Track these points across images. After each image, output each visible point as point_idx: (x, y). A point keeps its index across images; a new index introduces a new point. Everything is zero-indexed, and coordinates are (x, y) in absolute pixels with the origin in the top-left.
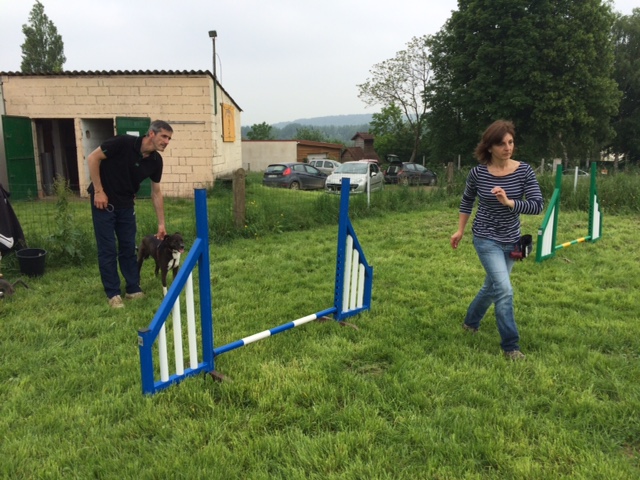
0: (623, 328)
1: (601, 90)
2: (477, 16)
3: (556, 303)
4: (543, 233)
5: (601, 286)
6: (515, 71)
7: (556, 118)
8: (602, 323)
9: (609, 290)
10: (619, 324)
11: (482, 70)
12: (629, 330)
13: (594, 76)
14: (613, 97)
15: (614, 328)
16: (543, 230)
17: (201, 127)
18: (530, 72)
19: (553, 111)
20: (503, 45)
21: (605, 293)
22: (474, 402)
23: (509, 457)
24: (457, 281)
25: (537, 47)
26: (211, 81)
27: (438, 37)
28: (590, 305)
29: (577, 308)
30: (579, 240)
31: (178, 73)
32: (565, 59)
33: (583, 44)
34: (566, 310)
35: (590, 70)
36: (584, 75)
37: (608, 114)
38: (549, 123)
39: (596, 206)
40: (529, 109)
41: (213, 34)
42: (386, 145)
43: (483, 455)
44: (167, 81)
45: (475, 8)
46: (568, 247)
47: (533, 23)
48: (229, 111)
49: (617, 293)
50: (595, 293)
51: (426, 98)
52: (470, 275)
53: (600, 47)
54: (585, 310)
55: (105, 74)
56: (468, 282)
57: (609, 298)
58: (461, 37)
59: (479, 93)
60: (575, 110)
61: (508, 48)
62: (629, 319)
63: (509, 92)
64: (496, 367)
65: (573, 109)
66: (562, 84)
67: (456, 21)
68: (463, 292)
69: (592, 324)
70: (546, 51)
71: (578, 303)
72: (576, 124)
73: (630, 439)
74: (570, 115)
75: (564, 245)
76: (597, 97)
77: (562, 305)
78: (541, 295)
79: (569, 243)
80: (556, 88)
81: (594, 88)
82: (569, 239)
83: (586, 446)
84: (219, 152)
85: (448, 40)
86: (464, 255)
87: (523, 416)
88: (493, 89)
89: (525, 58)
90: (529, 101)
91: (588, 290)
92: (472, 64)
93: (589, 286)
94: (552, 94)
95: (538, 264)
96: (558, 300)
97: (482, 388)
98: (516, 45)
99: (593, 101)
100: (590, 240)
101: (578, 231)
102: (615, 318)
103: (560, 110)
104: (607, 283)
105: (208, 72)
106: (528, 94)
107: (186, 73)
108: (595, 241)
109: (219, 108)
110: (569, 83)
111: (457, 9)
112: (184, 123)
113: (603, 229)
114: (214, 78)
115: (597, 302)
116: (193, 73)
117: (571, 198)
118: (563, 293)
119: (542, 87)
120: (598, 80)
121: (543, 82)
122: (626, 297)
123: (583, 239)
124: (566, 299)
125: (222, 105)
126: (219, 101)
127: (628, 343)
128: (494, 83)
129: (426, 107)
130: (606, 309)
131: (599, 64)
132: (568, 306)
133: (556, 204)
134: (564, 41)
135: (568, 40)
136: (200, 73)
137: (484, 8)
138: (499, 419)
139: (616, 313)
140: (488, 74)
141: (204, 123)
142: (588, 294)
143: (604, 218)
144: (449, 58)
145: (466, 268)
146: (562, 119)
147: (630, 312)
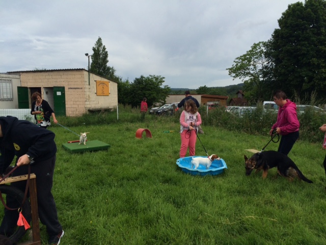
11: (285, 58)
18: (311, 59)
25: (316, 46)
70: (320, 47)
89: (308, 52)
98: (303, 45)
106: (310, 70)
119: (318, 66)
121: (318, 64)
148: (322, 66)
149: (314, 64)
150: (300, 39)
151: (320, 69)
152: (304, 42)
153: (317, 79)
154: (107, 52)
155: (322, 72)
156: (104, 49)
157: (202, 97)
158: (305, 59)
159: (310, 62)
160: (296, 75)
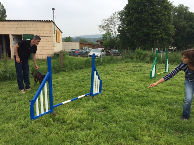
0: (175, 98)
1: (169, 28)
2: (134, 6)
3: (156, 91)
4: (152, 70)
5: (169, 86)
6: (144, 22)
7: (156, 36)
8: (169, 97)
9: (171, 87)
10: (174, 97)
11: (135, 22)
12: (177, 98)
13: (167, 24)
14: (173, 30)
15: (172, 98)
16: (152, 69)
17: (50, 38)
18: (149, 23)
19: (155, 34)
20: (141, 14)
21: (170, 88)
22: (132, 120)
23: (142, 136)
24: (127, 84)
25: (151, 16)
26: (53, 24)
27: (122, 12)
28: (166, 91)
29: (162, 92)
30: (163, 72)
31: (42, 21)
32: (159, 19)
33: (164, 15)
34: (159, 93)
35: (166, 23)
36: (165, 24)
37: (171, 35)
38: (154, 38)
39: (167, 62)
40: (149, 34)
41: (53, 9)
42: (106, 44)
43: (134, 136)
44: (39, 23)
45: (133, 3)
46: (159, 74)
47: (150, 8)
48: (58, 33)
49: (173, 88)
50: (167, 88)
51: (119, 30)
52: (131, 83)
53: (169, 15)
54: (164, 93)
55: (19, 21)
56: (130, 85)
57: (171, 89)
58: (129, 12)
59: (134, 29)
60: (162, 34)
61: (142, 16)
62: (176, 95)
63: (143, 29)
64: (138, 110)
65: (161, 34)
66: (158, 26)
67: (127, 7)
68: (129, 88)
69: (166, 97)
70: (153, 17)
71: (162, 91)
72: (162, 38)
73: (176, 130)
74: (160, 36)
75: (158, 74)
76: (168, 31)
77: (158, 91)
78: (152, 88)
79: (159, 73)
80: (156, 28)
81: (168, 28)
82: (160, 72)
83: (164, 132)
84: (55, 45)
85: (125, 13)
86: (129, 77)
87: (146, 124)
88: (138, 28)
89: (148, 19)
90: (148, 31)
91: (165, 87)
92: (132, 20)
93: (165, 86)
94: (155, 29)
95: (151, 79)
96: (156, 90)
97: (134, 116)
98: (145, 15)
99: (167, 31)
100: (166, 72)
101: (162, 70)
102: (172, 95)
103: (157, 34)
104: (170, 85)
105: (52, 21)
106: (148, 29)
107: (45, 21)
108: (167, 73)
109: (55, 32)
110: (160, 26)
111: (128, 3)
112: (44, 36)
113: (169, 69)
114: (54, 23)
115: (167, 90)
116: (47, 21)
117: (160, 60)
118: (158, 88)
119: (152, 27)
120: (169, 25)
121: (152, 26)
122: (176, 89)
123: (164, 72)
124: (158, 90)
125: (56, 31)
126: (55, 30)
127: (176, 102)
128: (139, 26)
129: (118, 33)
130: (170, 92)
131: (169, 21)
132: (159, 91)
133: (156, 62)
134: (159, 14)
135: (160, 13)
136: (49, 21)
137: (136, 3)
138: (139, 125)
139: (173, 93)
140: (137, 23)
141: (50, 36)
142: (165, 88)
143: (170, 66)
144: (125, 18)
145: (130, 81)
146: (158, 37)
147: (177, 93)
148: (155, 27)
149: (151, 26)
150: (143, 11)
151: (154, 29)
152: (145, 13)
153: (152, 34)
154: (5, 9)
155: (155, 31)
156: (3, 7)
157: (80, 43)
158: (146, 22)
159: (148, 25)
160: (141, 31)
